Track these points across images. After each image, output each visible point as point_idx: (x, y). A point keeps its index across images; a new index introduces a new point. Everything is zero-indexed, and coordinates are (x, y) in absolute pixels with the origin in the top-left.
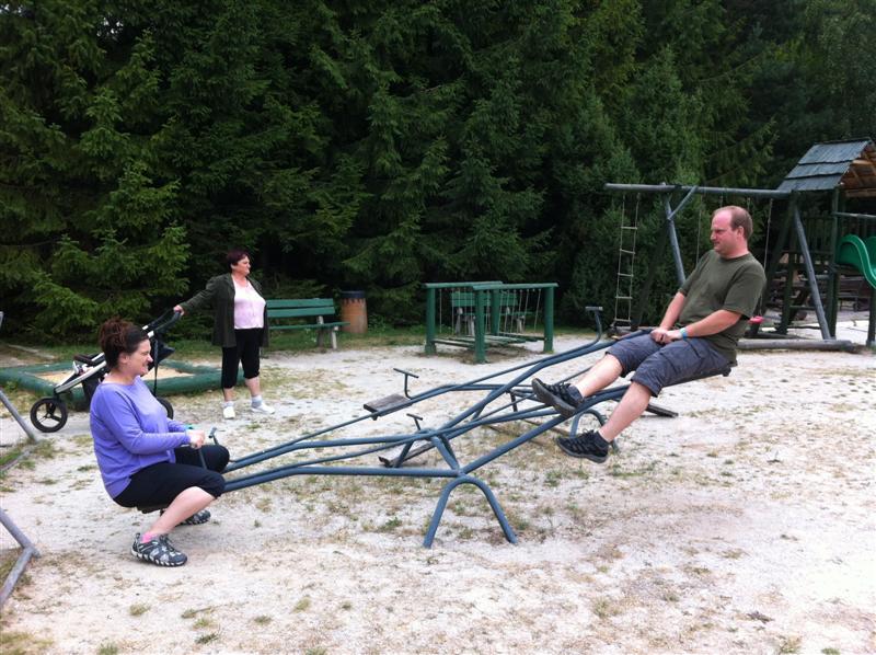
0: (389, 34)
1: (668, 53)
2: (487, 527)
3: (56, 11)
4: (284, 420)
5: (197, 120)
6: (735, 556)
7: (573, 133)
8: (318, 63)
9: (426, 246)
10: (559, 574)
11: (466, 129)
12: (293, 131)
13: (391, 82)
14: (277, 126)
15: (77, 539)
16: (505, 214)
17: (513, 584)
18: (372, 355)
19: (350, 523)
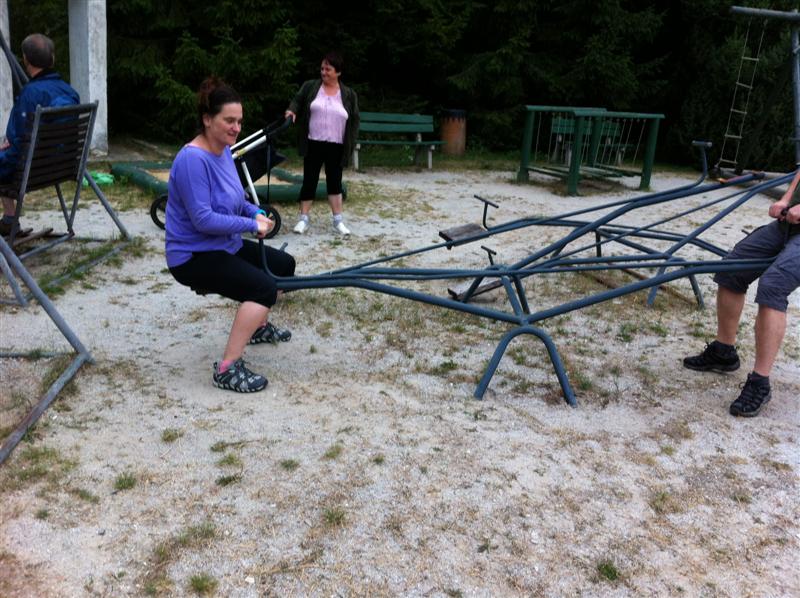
2: (546, 382)
4: (365, 239)
10: (617, 449)
15: (137, 347)
17: (564, 456)
18: (464, 178)
19: (404, 360)
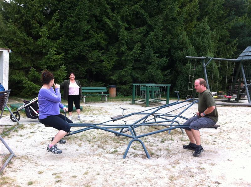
0: (125, 13)
1: (206, 19)
2: (142, 154)
3: (32, 5)
4: (89, 121)
5: (70, 37)
6: (213, 165)
7: (177, 41)
8: (105, 21)
9: (134, 73)
10: (161, 168)
11: (146, 40)
12: (97, 40)
13: (126, 27)
14: (92, 39)
15: (27, 152)
16: (157, 64)
17: (147, 170)
18: (117, 104)
19: (103, 151)
